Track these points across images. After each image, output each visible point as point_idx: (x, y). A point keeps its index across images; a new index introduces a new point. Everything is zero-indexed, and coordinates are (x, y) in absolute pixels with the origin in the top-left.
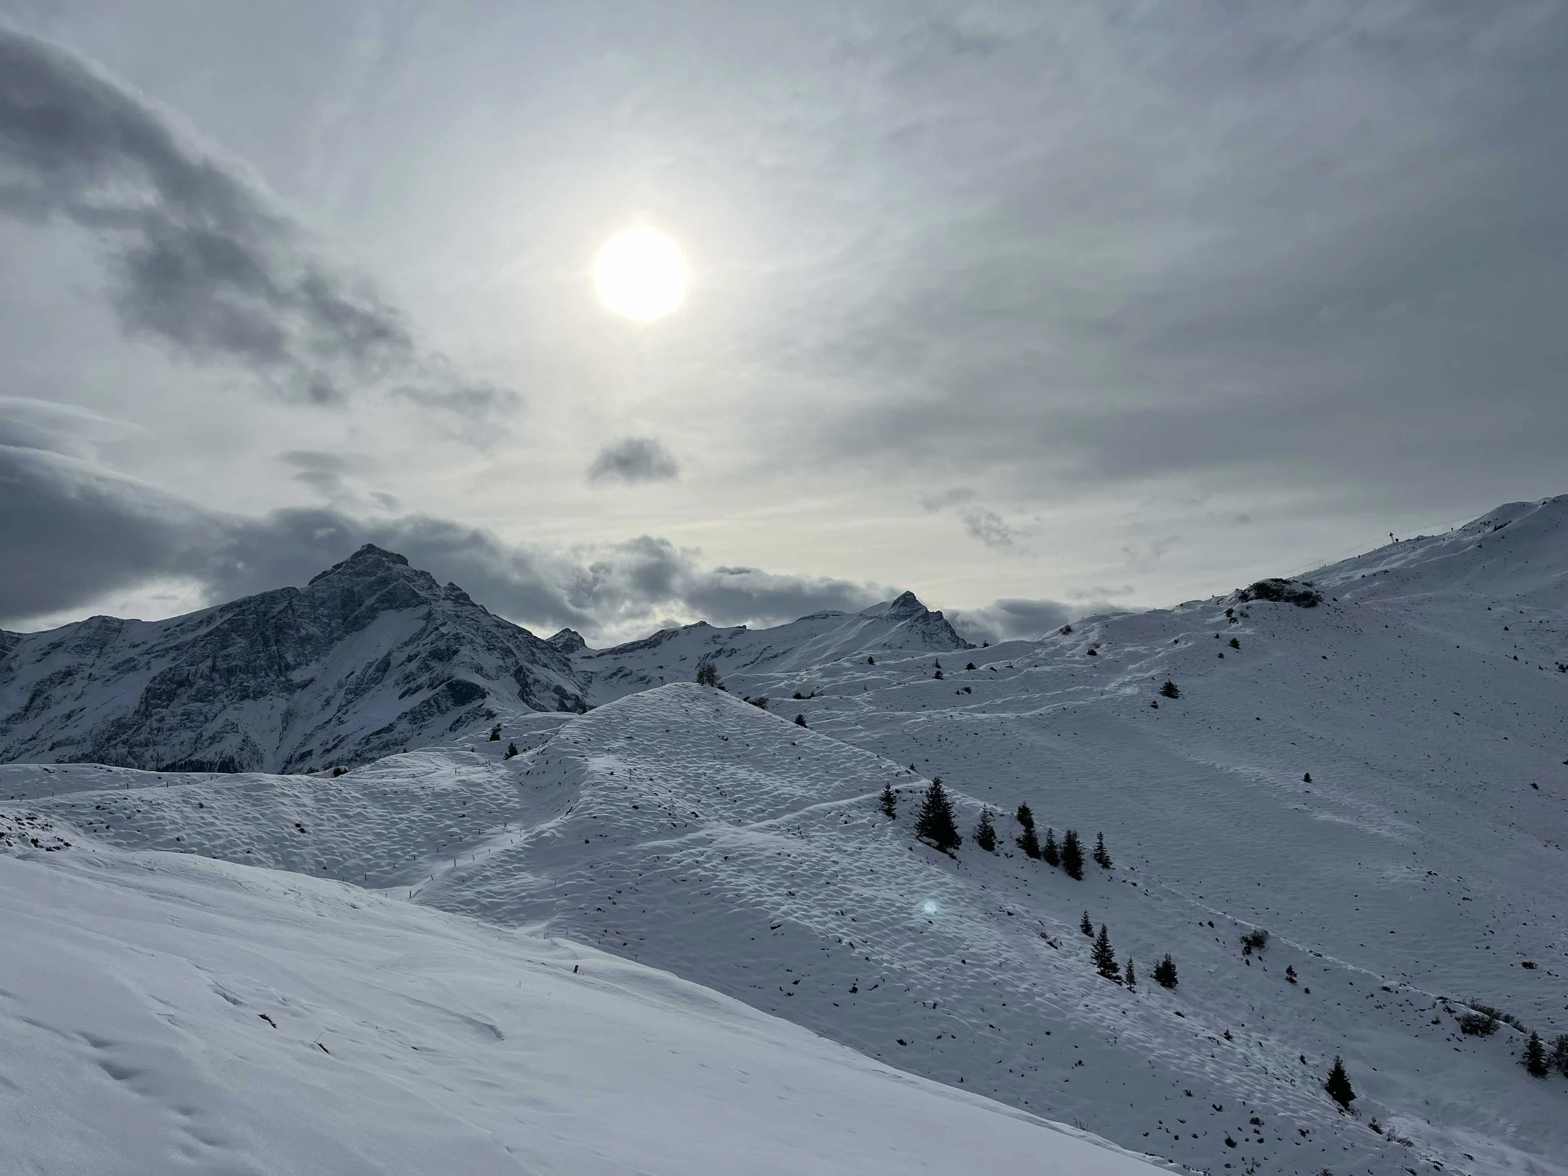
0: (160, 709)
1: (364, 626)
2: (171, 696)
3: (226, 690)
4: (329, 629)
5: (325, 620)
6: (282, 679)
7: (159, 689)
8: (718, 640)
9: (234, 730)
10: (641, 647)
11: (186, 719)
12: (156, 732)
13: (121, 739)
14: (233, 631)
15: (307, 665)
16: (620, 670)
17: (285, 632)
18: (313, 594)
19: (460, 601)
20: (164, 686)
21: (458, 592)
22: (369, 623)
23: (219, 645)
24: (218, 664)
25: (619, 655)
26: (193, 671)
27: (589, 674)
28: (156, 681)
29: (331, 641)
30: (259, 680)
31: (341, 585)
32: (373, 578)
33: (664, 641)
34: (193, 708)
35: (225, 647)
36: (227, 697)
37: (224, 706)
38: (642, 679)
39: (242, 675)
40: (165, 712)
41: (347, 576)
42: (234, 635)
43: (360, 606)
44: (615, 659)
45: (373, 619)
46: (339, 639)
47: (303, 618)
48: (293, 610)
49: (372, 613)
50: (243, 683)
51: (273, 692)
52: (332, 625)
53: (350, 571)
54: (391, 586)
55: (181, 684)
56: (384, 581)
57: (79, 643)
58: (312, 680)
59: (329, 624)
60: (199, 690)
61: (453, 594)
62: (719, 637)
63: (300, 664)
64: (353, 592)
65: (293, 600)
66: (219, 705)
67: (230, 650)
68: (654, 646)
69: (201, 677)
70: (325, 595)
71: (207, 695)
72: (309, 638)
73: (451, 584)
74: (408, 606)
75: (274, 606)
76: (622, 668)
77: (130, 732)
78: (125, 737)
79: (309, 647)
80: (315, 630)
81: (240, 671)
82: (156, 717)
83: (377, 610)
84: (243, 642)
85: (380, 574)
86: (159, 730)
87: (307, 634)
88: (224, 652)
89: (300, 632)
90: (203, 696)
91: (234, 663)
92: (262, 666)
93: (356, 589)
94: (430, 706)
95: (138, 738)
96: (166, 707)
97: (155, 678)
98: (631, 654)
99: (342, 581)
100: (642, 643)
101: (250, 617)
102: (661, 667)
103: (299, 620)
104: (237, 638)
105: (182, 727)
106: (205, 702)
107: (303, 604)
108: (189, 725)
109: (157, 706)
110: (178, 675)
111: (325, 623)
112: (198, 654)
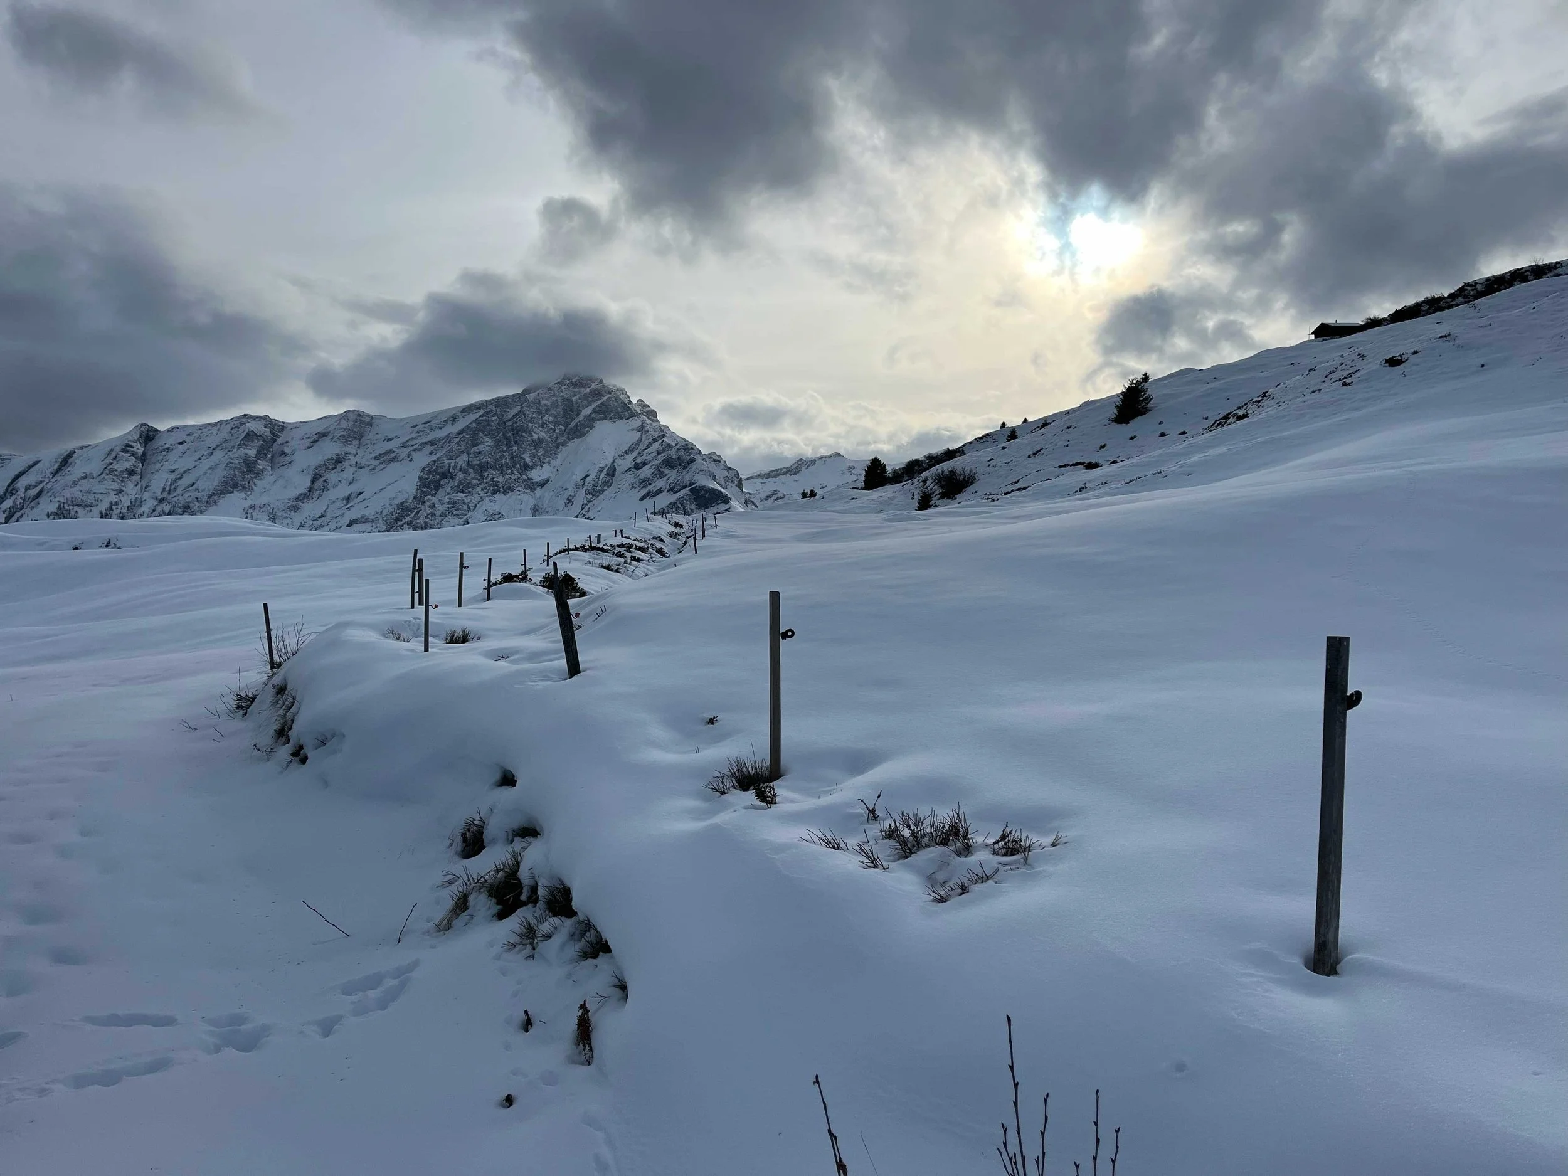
0: (429, 497)
1: (583, 435)
2: (438, 486)
3: (480, 484)
4: (555, 435)
5: (551, 426)
6: (525, 477)
7: (427, 479)
8: (852, 471)
10: (784, 474)
11: (452, 507)
12: (429, 517)
13: (406, 520)
14: (480, 430)
15: (542, 466)
16: (774, 493)
17: (521, 435)
19: (650, 416)
20: (431, 476)
21: (648, 409)
22: (588, 431)
23: (470, 442)
24: (471, 459)
25: (765, 480)
26: (452, 464)
28: (425, 472)
29: (557, 447)
30: (507, 477)
31: (561, 394)
32: (588, 390)
33: (803, 468)
34: (458, 498)
35: (475, 445)
36: (482, 490)
37: (481, 498)
39: (492, 472)
40: (434, 500)
41: (566, 387)
42: (481, 434)
43: (578, 415)
44: (762, 483)
45: (591, 429)
46: (564, 444)
47: (534, 423)
48: (525, 415)
49: (590, 422)
50: (493, 478)
51: (519, 488)
52: (556, 431)
53: (569, 382)
54: (605, 399)
55: (444, 475)
56: (598, 394)
57: (343, 433)
58: (548, 480)
59: (554, 430)
60: (460, 483)
61: (644, 410)
62: (853, 468)
63: (536, 465)
64: (572, 401)
65: (523, 405)
66: (476, 498)
67: (481, 448)
68: (795, 474)
69: (460, 470)
70: (549, 404)
71: (468, 486)
72: (540, 442)
73: (641, 400)
74: (620, 418)
75: (508, 410)
76: (776, 491)
77: (412, 515)
78: (408, 519)
79: (541, 450)
80: (544, 435)
81: (491, 468)
82: (428, 504)
83: (594, 420)
84: (489, 441)
86: (433, 515)
87: (538, 438)
88: (473, 449)
89: (532, 436)
90: (465, 487)
91: (484, 460)
92: (507, 464)
93: (573, 399)
94: (677, 508)
95: (418, 521)
96: (434, 495)
97: (424, 469)
98: (775, 479)
99: (560, 390)
100: (785, 470)
101: (493, 418)
103: (530, 425)
104: (485, 437)
105: (450, 514)
106: (466, 493)
107: (532, 410)
108: (455, 512)
109: (429, 494)
110: (442, 467)
111: (551, 428)
112: (454, 450)
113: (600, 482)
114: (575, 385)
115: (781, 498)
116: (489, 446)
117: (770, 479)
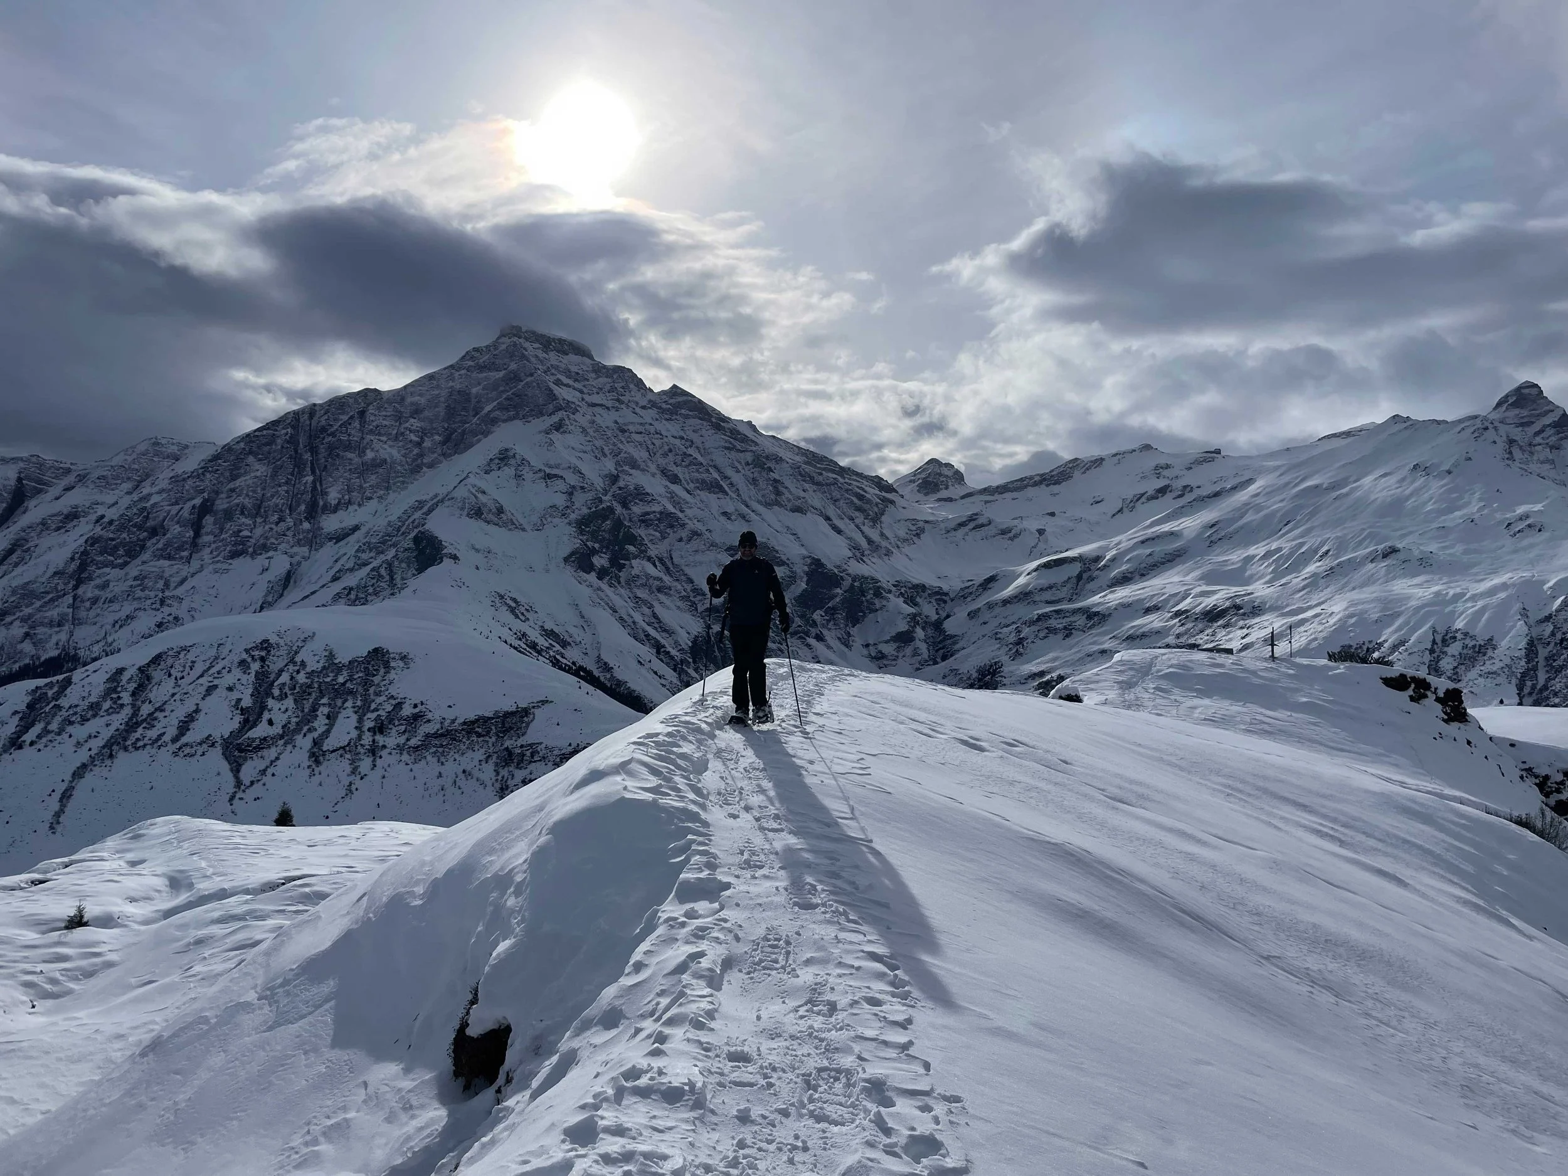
0: (106, 570)
1: (468, 446)
2: (133, 551)
3: (214, 542)
4: (416, 451)
5: (413, 437)
6: (306, 525)
7: (113, 539)
8: (1165, 473)
9: (154, 606)
10: (1036, 484)
11: (139, 585)
12: (88, 604)
13: (21, 614)
14: (251, 452)
15: (360, 505)
16: (972, 519)
17: (338, 455)
18: (403, 399)
19: (683, 411)
20: (124, 535)
22: (479, 441)
23: (227, 474)
24: (218, 502)
25: (997, 496)
26: (174, 512)
27: (921, 524)
28: (112, 528)
29: (416, 470)
30: (267, 527)
31: (451, 384)
32: (501, 374)
33: (1077, 474)
34: (153, 569)
35: (234, 478)
36: (211, 552)
37: (202, 566)
38: (1004, 532)
39: (244, 520)
40: (114, 573)
41: (463, 372)
42: (251, 459)
43: (473, 415)
44: (986, 502)
46: (431, 466)
47: (380, 434)
48: (363, 422)
49: (487, 426)
50: (240, 531)
51: (283, 546)
52: (425, 445)
53: (471, 363)
54: (522, 384)
55: (154, 532)
56: (514, 378)
57: (105, 474)
58: (356, 529)
59: (419, 444)
60: (168, 544)
61: (671, 401)
62: (1168, 467)
63: (350, 502)
64: (468, 394)
65: (371, 407)
66: (195, 564)
67: (240, 482)
69: (178, 523)
70: (423, 401)
71: (180, 548)
72: (377, 464)
73: (675, 386)
74: (540, 414)
75: (341, 417)
76: (983, 515)
77: (38, 604)
78: (28, 611)
79: (373, 477)
80: (394, 452)
81: (242, 513)
82: (96, 581)
83: (494, 421)
84: (259, 469)
85: (513, 366)
86: (92, 601)
87: (374, 460)
88: (231, 485)
89: (365, 455)
91: (240, 501)
92: (277, 505)
93: (474, 391)
95: (48, 614)
98: (1015, 494)
99: (453, 380)
100: (1037, 478)
101: (284, 431)
102: (1052, 514)
103: (369, 437)
104: (256, 464)
105: (130, 598)
106: (174, 559)
107: (384, 413)
108: (139, 594)
109: (106, 565)
110: (154, 519)
111: (411, 441)
112: (187, 487)
113: (403, 529)
114: (482, 368)
115: (982, 525)
116: (256, 477)
117: (1006, 495)
